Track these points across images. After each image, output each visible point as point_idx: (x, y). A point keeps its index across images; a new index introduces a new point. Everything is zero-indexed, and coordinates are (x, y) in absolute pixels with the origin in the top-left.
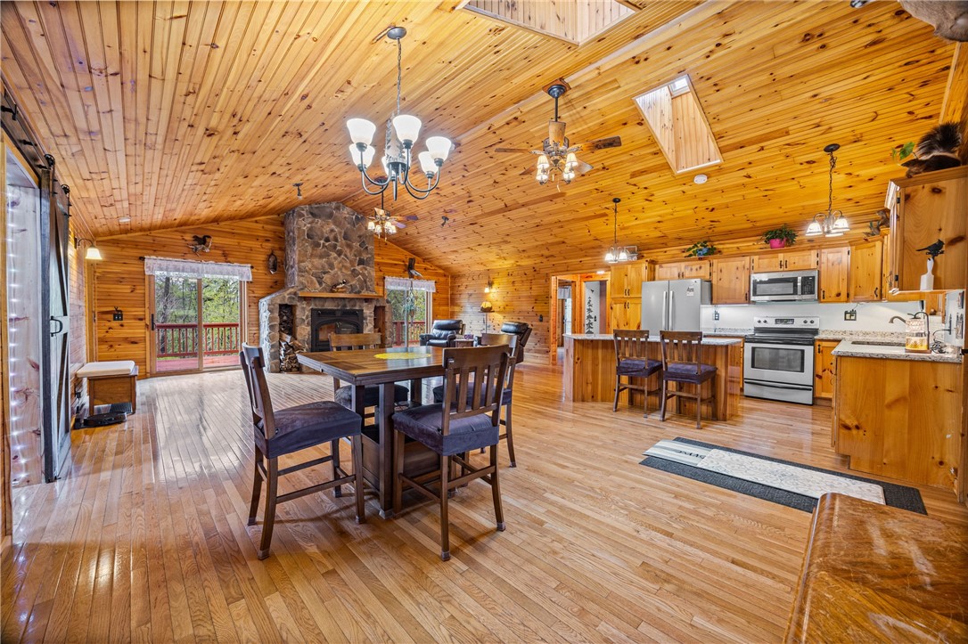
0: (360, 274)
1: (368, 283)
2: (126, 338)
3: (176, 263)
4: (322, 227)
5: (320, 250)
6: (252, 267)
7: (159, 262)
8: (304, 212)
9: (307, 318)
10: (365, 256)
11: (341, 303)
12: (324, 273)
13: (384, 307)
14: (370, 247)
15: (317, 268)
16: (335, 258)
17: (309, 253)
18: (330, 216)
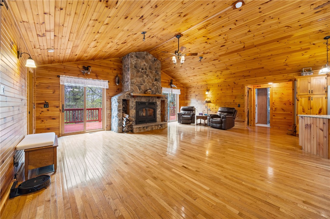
0: (156, 85)
1: (159, 90)
2: (50, 117)
3: (75, 79)
4: (141, 63)
5: (140, 74)
6: (109, 82)
7: (67, 78)
8: (133, 56)
9: (134, 106)
10: (157, 77)
11: (148, 99)
12: (141, 85)
13: (164, 101)
14: (159, 73)
15: (138, 82)
16: (146, 78)
17: (135, 75)
18: (144, 58)
